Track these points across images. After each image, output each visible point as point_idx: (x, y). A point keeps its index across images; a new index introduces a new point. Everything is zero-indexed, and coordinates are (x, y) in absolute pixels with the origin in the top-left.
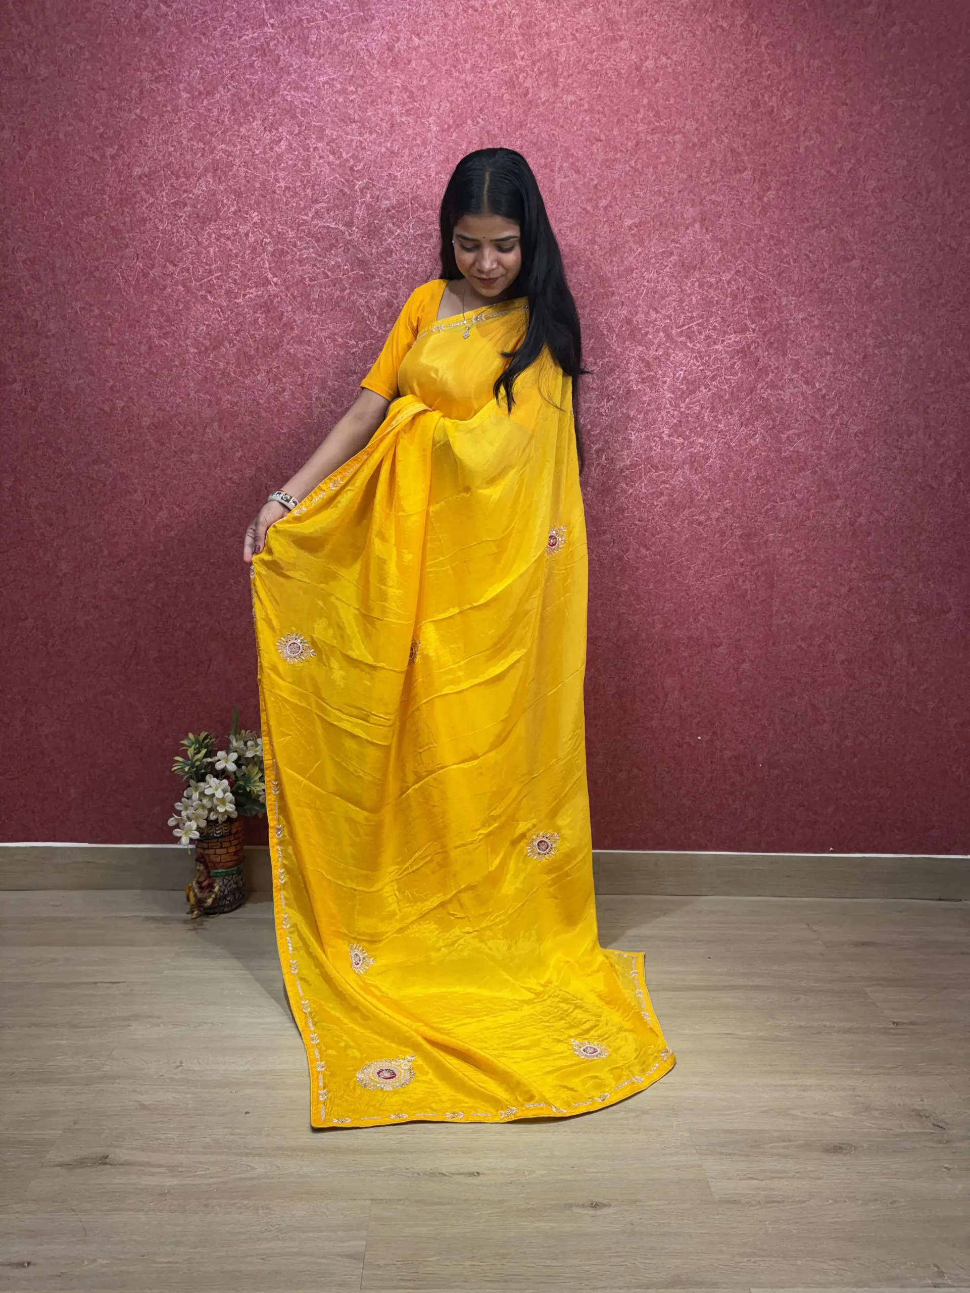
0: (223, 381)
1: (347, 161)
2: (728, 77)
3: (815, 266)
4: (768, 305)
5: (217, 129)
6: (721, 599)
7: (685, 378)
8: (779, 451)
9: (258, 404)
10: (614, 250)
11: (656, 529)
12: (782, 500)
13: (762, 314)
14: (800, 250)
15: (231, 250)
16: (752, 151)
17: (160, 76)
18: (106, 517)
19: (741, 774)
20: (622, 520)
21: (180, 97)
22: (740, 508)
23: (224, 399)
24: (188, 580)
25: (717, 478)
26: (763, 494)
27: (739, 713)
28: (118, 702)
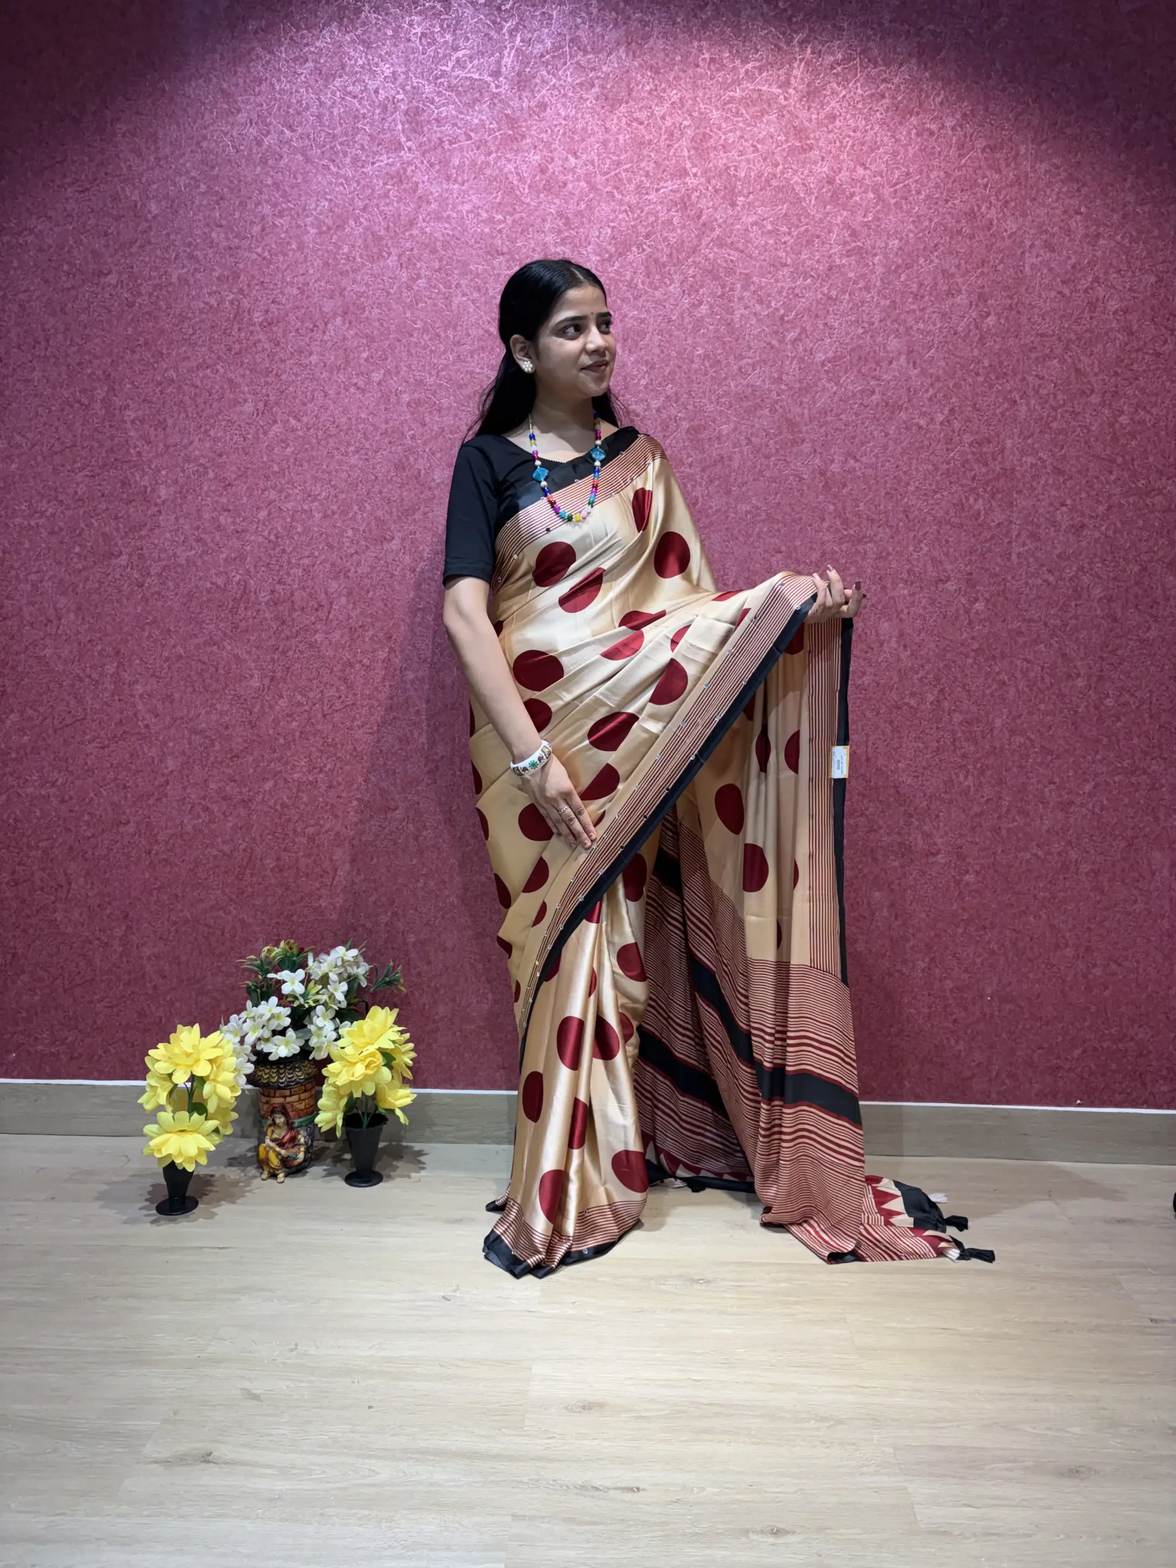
2: (937, 186)
5: (348, 267)
9: (392, 576)
10: (805, 390)
16: (967, 271)
17: (284, 209)
18: (218, 706)
19: (966, 1009)
21: (307, 233)
22: (960, 689)
23: (353, 570)
24: (310, 778)
26: (988, 673)
27: (962, 935)
28: (230, 918)
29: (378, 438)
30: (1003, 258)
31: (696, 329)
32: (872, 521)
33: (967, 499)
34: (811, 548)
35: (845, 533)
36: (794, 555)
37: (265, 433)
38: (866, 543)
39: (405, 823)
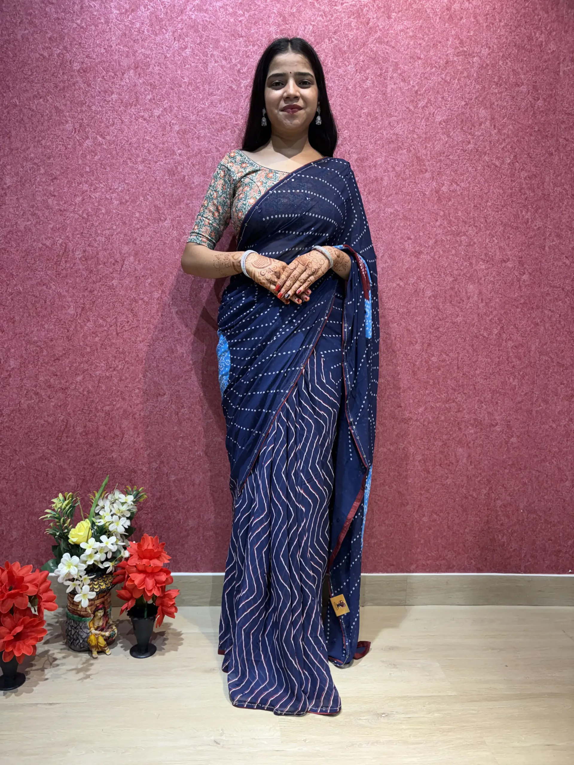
0: (138, 226)
2: (511, 18)
4: (536, 182)
5: (139, 37)
6: (497, 392)
9: (165, 243)
10: (428, 139)
13: (531, 188)
15: (146, 128)
16: (527, 72)
18: (46, 326)
19: (508, 517)
21: (112, 13)
22: (512, 327)
23: (138, 239)
24: (107, 374)
26: (528, 318)
27: (508, 474)
28: (52, 465)
29: (157, 153)
30: (547, 65)
31: (364, 95)
32: (465, 223)
33: (522, 212)
34: (429, 238)
35: (449, 229)
36: (419, 241)
37: (80, 145)
38: (462, 236)
39: (170, 404)
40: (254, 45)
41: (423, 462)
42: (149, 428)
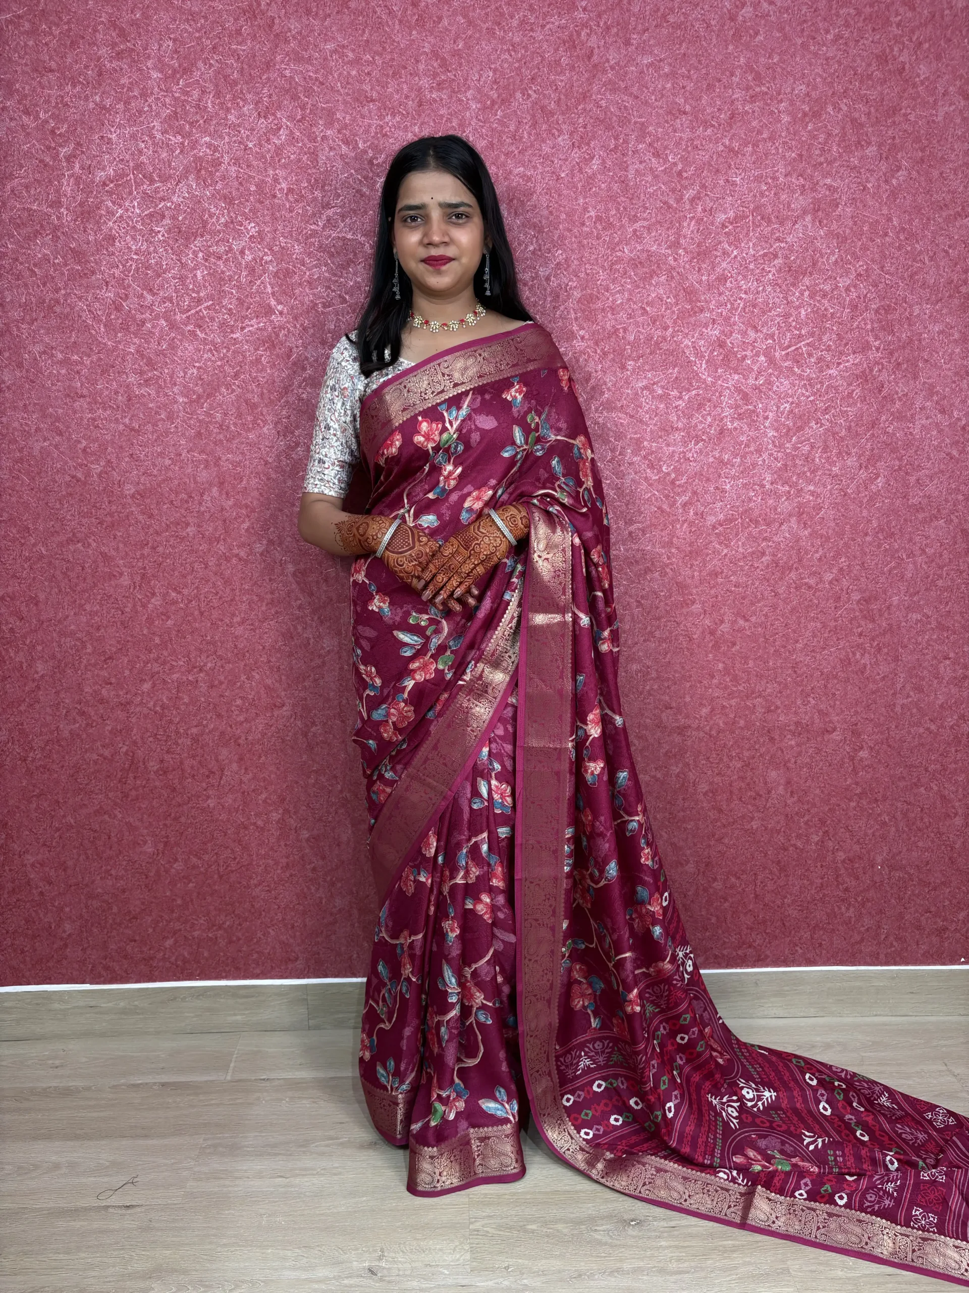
0: (221, 436)
1: (365, 152)
2: (847, 26)
3: (956, 264)
4: (897, 315)
5: (198, 117)
6: (835, 677)
7: (791, 411)
8: (905, 497)
9: (266, 463)
10: (702, 254)
11: (756, 597)
12: (908, 557)
13: (888, 328)
14: (937, 245)
15: (223, 272)
17: (122, 50)
18: (88, 607)
19: (857, 878)
20: (714, 587)
21: (150, 78)
22: (858, 567)
23: (224, 458)
24: (191, 678)
25: (830, 531)
26: (886, 550)
27: (854, 808)
28: (116, 822)
31: (587, 188)
33: (871, 370)
39: (292, 720)
40: (393, 115)
41: (711, 795)
42: (263, 758)
